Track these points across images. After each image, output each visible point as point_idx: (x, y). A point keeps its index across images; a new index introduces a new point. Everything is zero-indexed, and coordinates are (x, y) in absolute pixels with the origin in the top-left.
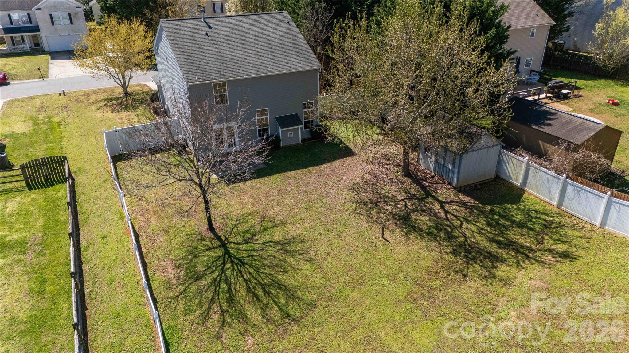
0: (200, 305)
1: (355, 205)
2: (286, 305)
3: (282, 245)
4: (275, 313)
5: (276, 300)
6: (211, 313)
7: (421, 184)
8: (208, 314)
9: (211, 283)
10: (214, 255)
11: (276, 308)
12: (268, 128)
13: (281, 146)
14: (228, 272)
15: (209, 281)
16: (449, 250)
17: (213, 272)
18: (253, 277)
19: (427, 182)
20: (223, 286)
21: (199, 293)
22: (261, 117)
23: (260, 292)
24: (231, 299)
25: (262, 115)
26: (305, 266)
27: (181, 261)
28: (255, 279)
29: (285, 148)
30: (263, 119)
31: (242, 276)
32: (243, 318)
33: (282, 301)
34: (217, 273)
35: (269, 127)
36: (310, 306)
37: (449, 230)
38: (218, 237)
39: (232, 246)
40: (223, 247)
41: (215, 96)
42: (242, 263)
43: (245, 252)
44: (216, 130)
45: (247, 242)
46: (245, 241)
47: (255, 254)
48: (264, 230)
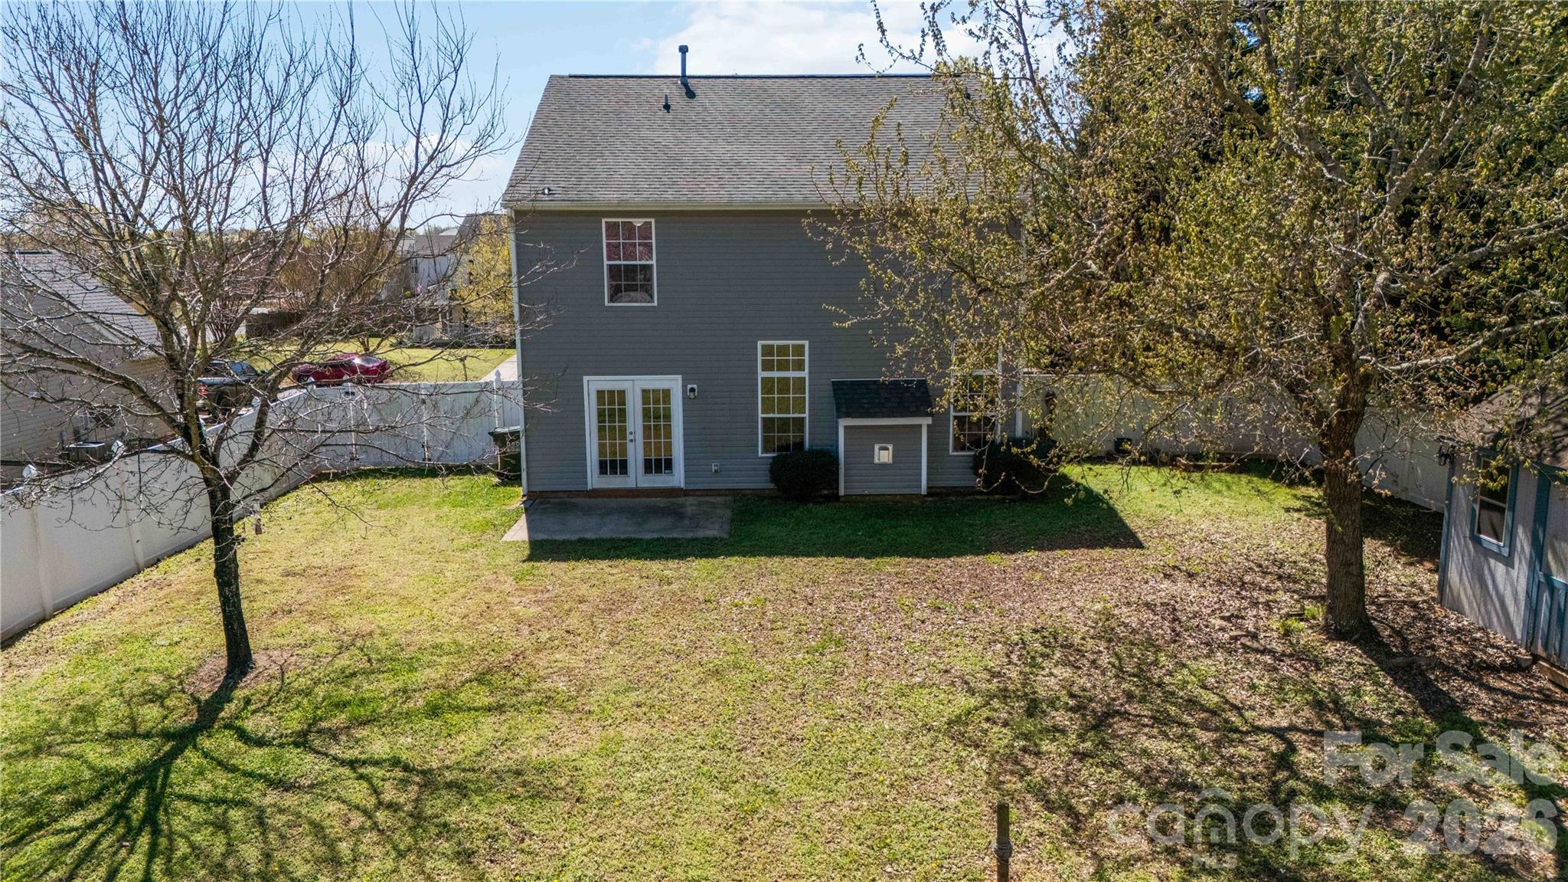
1: (967, 701)
3: (430, 786)
7: (1432, 685)
12: (803, 419)
13: (842, 492)
22: (776, 374)
25: (783, 366)
29: (852, 501)
30: (784, 382)
35: (806, 415)
38: (223, 695)
39: (221, 742)
40: (183, 739)
41: (610, 267)
42: (150, 820)
43: (221, 778)
44: (600, 394)
45: (301, 741)
46: (304, 734)
47: (254, 797)
48: (434, 711)
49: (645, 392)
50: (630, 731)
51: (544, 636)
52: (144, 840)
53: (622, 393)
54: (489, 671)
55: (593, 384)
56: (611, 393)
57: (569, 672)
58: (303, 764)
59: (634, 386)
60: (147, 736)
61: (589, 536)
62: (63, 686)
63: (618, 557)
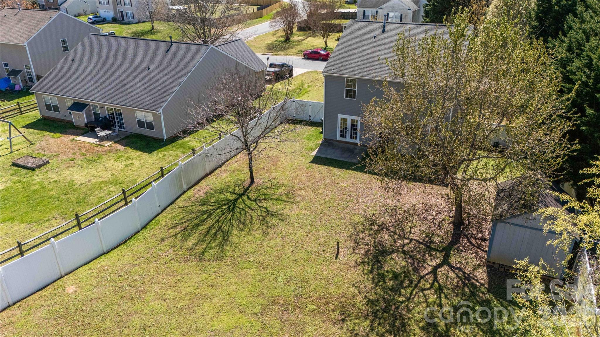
0: (181, 219)
1: (363, 219)
2: (212, 248)
3: (268, 214)
4: (200, 248)
5: (212, 242)
6: (180, 226)
7: (459, 238)
8: (178, 225)
9: (203, 211)
10: (229, 197)
11: (205, 246)
14: (218, 211)
15: (204, 209)
16: (372, 297)
17: (213, 206)
18: (224, 221)
19: (468, 240)
20: (205, 216)
21: (192, 213)
23: (213, 231)
24: (197, 225)
26: (257, 235)
27: (212, 191)
28: (223, 223)
31: (220, 217)
32: (185, 239)
33: (213, 245)
34: (213, 207)
36: (220, 258)
37: (405, 285)
38: (248, 188)
39: (245, 198)
40: (240, 195)
41: (346, 89)
42: (233, 210)
43: (244, 205)
44: (342, 119)
45: (255, 200)
46: (255, 199)
47: (246, 210)
48: (277, 199)
49: (352, 120)
50: (303, 212)
51: (303, 186)
52: (231, 214)
53: (346, 119)
54: (289, 193)
55: (340, 116)
56: (344, 119)
57: (301, 196)
58: (254, 205)
59: (349, 118)
60: (235, 194)
61: (329, 157)
62: (227, 180)
63: (329, 166)
